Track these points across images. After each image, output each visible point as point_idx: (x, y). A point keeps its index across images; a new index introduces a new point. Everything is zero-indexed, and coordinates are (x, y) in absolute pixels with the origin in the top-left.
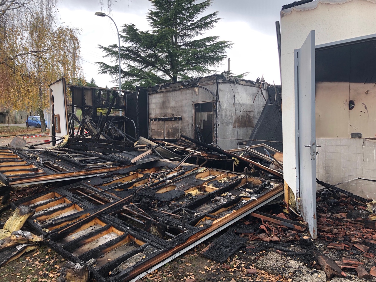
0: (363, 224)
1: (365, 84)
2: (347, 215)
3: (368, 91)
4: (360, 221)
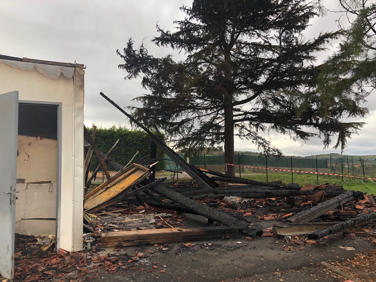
0: (37, 256)
1: (28, 137)
2: (22, 253)
3: (30, 143)
4: (35, 255)
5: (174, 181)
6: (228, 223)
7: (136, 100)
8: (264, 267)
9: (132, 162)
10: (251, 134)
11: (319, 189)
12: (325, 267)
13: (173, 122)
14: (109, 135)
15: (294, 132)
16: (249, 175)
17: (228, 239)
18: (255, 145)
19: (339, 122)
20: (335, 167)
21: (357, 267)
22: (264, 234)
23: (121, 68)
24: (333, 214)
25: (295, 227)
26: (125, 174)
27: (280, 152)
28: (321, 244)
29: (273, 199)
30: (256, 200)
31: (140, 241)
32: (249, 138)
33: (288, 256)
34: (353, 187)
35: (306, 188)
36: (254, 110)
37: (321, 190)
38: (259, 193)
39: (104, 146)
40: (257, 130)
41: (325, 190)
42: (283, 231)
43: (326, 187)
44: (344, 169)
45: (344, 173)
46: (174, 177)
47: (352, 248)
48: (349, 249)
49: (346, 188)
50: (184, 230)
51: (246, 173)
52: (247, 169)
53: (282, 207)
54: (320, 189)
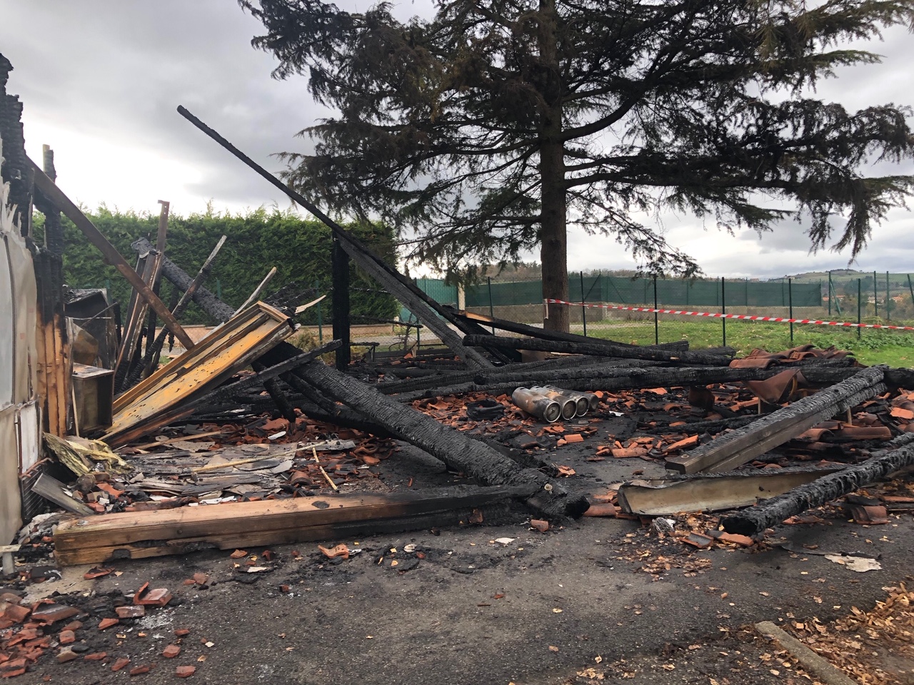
5: (406, 346)
6: (487, 473)
7: (306, 134)
8: (551, 648)
9: (256, 299)
10: (615, 217)
11: (782, 364)
12: (769, 645)
13: (402, 189)
14: (248, 231)
15: (730, 209)
16: (614, 327)
17: (477, 526)
18: (625, 247)
19: (854, 176)
20: (844, 303)
21: (885, 639)
22: (594, 510)
23: (258, 46)
24: (822, 436)
25: (691, 487)
26: (233, 333)
27: (693, 262)
28: (768, 545)
29: (660, 391)
30: (610, 396)
31: (187, 540)
32: (609, 230)
33: (649, 595)
34: (885, 352)
35: (747, 360)
36: (622, 151)
37: (789, 365)
38: (612, 376)
39: (238, 260)
40: (627, 207)
41: (800, 365)
42: (651, 499)
43: (805, 356)
44: (867, 307)
45: (865, 317)
46: (406, 339)
47: (873, 560)
48: (863, 565)
49: (864, 357)
50: (335, 504)
51: (608, 322)
52: (610, 313)
53: (677, 415)
54: (786, 363)
